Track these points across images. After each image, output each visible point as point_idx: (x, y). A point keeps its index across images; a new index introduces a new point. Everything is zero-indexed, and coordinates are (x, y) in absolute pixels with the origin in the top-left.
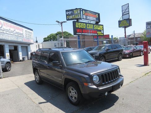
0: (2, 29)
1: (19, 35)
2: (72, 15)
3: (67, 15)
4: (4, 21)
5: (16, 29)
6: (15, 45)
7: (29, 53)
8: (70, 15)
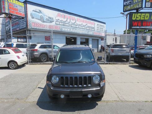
0: (75, 24)
1: (91, 29)
2: (130, 5)
3: (124, 6)
4: (78, 17)
5: (88, 23)
6: (86, 38)
7: (100, 46)
8: (127, 5)
